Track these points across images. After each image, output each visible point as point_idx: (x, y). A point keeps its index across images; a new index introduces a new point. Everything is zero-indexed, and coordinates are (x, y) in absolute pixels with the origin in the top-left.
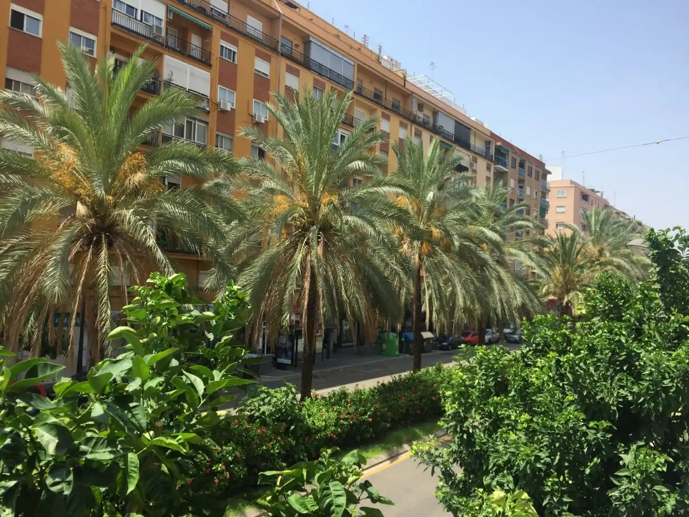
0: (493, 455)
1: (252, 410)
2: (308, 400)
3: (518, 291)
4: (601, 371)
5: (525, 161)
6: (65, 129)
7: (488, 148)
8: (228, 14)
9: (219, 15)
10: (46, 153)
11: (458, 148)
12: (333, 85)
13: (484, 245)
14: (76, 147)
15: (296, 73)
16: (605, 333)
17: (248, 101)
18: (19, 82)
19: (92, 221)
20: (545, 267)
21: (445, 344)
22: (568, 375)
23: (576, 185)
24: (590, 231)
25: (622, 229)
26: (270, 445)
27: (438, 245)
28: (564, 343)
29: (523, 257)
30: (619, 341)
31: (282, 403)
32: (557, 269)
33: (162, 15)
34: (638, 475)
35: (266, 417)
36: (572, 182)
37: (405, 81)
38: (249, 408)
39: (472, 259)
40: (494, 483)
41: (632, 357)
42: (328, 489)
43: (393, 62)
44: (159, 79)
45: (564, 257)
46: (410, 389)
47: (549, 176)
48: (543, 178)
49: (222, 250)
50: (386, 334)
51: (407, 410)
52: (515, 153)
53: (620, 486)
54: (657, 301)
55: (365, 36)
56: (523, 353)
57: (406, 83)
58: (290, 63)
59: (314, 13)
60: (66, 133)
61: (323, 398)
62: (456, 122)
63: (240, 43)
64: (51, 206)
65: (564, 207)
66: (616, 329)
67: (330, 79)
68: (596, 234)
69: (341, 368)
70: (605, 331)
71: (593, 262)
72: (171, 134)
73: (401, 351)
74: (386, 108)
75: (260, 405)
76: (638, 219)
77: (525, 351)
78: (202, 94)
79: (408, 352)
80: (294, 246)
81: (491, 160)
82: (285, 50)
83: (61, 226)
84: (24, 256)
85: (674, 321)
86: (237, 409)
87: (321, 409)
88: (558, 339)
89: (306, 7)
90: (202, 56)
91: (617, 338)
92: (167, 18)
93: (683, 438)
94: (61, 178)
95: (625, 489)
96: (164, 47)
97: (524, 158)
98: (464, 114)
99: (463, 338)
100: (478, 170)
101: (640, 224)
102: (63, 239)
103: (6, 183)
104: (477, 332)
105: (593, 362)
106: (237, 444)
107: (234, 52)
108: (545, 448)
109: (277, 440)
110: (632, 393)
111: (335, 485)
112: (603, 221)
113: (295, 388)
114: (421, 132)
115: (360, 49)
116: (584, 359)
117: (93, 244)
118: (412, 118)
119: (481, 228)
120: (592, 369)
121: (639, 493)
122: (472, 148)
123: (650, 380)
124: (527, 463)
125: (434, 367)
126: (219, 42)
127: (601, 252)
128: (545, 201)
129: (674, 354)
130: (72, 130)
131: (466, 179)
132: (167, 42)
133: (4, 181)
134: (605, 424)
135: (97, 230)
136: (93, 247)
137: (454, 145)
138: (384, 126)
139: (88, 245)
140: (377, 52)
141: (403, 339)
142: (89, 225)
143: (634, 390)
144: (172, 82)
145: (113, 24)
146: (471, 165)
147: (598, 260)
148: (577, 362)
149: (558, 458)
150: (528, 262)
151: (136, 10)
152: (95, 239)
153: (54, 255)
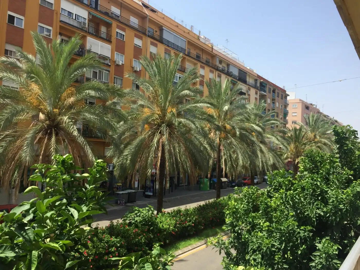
0: (251, 244)
1: (130, 220)
2: (160, 214)
3: (271, 157)
4: (308, 200)
5: (275, 89)
6: (33, 75)
7: (256, 83)
8: (120, 15)
9: (116, 16)
10: (24, 88)
11: (241, 83)
12: (175, 52)
13: (253, 133)
14: (39, 85)
15: (156, 45)
16: (310, 180)
17: (131, 60)
18: (12, 51)
19: (47, 122)
20: (285, 144)
21: (234, 184)
22: (290, 202)
23: (302, 102)
24: (310, 125)
25: (326, 124)
26: (140, 238)
27: (229, 133)
28: (289, 185)
29: (274, 139)
30: (317, 184)
31: (146, 216)
32: (292, 145)
33: (86, 17)
34: (324, 255)
35: (138, 223)
36: (300, 100)
37: (212, 49)
38: (129, 219)
39: (247, 140)
40: (251, 258)
41: (323, 193)
42: (144, 267)
43: (207, 39)
44: (85, 49)
45: (295, 139)
46: (214, 208)
47: (288, 97)
48: (285, 98)
49: (115, 136)
50: (202, 179)
51: (213, 219)
52: (270, 85)
53: (315, 260)
54: (337, 164)
55: (192, 26)
56: (268, 190)
57: (213, 50)
58: (152, 40)
59: (165, 14)
60: (33, 77)
61: (168, 213)
62: (239, 69)
63: (127, 30)
64: (26, 115)
65: (296, 113)
66: (315, 178)
67: (173, 48)
68: (313, 127)
69: (178, 197)
70: (310, 179)
71: (311, 141)
72: (90, 77)
73: (210, 188)
74: (202, 63)
75: (135, 217)
76: (335, 119)
77: (269, 189)
78: (107, 57)
79: (214, 188)
80: (153, 134)
81: (258, 89)
82: (150, 34)
83: (31, 125)
84: (12, 141)
85: (345, 174)
86: (123, 219)
87: (167, 219)
88: (286, 183)
89: (161, 11)
90: (107, 38)
91: (315, 183)
92: (89, 18)
93: (351, 234)
94: (31, 101)
95: (318, 262)
96: (87, 33)
97: (275, 88)
98: (243, 65)
99: (243, 181)
100: (251, 95)
101: (336, 121)
102: (31, 132)
103: (3, 103)
104: (250, 178)
105: (304, 195)
106: (122, 237)
107: (123, 35)
108: (278, 240)
109: (143, 235)
110: (324, 212)
111: (148, 265)
112: (316, 120)
113: (153, 208)
114: (221, 75)
115: (189, 33)
116: (298, 194)
117: (48, 134)
118: (216, 68)
119: (252, 125)
120: (302, 199)
121: (325, 264)
122: (247, 83)
123: (332, 205)
124: (267, 248)
125: (227, 197)
126: (116, 30)
127: (315, 136)
128: (286, 110)
129: (345, 191)
130: (37, 76)
131: (245, 99)
132: (89, 30)
133: (2, 102)
134: (309, 228)
135: (50, 127)
136: (48, 136)
137: (239, 82)
138: (202, 72)
139: (46, 135)
140: (198, 34)
141: (212, 182)
142: (45, 124)
143: (324, 210)
144: (91, 50)
145: (61, 21)
146: (247, 92)
147: (314, 141)
148: (295, 195)
149: (284, 245)
150: (277, 142)
151: (73, 14)
152: (49, 131)
153: (27, 141)
